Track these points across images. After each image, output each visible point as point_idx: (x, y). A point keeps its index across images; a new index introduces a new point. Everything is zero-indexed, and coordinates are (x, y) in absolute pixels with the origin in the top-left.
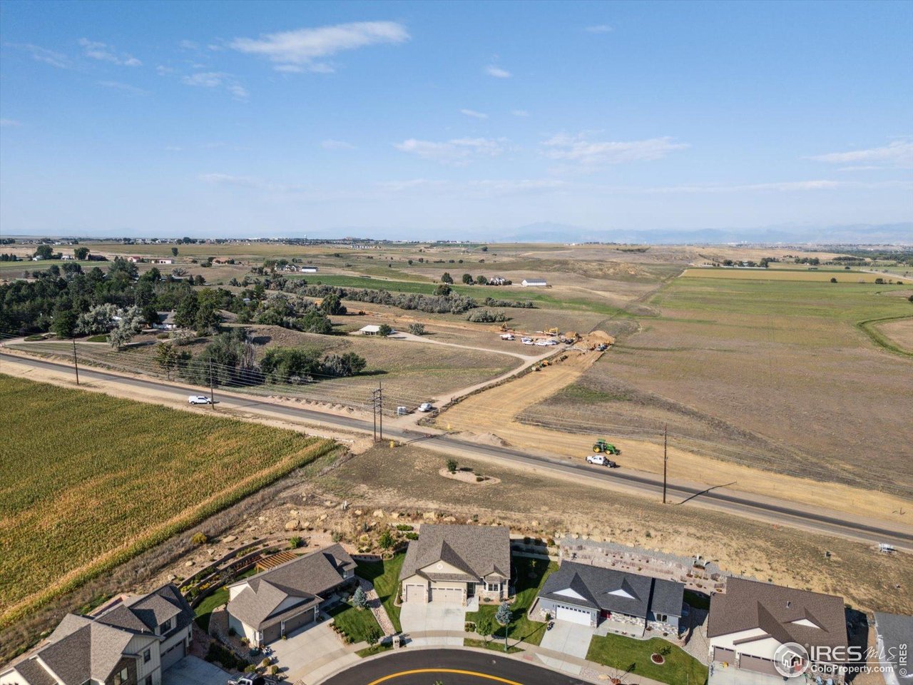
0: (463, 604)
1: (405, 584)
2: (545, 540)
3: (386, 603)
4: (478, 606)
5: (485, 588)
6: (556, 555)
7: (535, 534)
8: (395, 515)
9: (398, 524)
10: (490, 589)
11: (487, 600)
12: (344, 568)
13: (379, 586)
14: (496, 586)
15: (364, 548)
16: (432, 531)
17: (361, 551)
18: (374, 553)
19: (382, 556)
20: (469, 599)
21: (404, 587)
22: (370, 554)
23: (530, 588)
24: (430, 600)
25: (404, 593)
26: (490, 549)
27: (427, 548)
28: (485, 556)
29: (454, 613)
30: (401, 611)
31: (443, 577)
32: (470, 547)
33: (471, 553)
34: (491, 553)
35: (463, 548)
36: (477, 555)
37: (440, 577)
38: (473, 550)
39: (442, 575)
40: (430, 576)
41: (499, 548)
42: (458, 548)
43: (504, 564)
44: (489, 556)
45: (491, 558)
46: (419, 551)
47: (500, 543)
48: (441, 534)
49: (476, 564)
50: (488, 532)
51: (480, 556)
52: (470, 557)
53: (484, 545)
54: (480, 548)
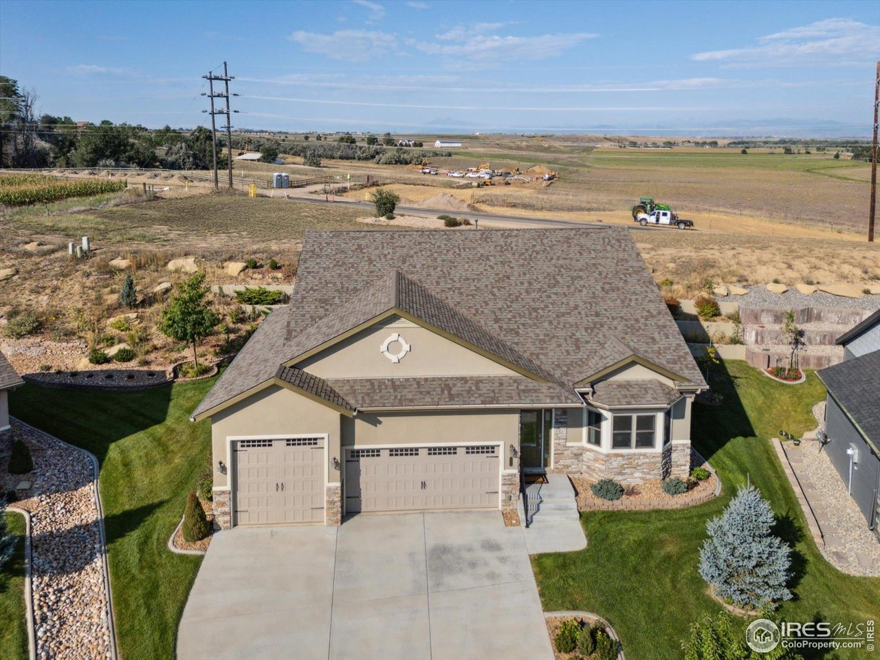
0: (508, 518)
1: (223, 435)
3: (131, 542)
5: (597, 440)
8: (234, 268)
9: (241, 288)
10: (620, 440)
11: (609, 489)
13: (126, 464)
14: (647, 423)
15: (112, 351)
16: (352, 246)
17: (100, 360)
18: (147, 363)
19: (175, 371)
20: (531, 490)
21: (221, 452)
22: (133, 365)
24: (349, 508)
25: (222, 484)
26: (580, 291)
27: (334, 297)
28: (568, 313)
29: (473, 565)
30: (197, 581)
31: (410, 396)
32: (504, 288)
33: (511, 306)
34: (590, 303)
35: (474, 292)
36: (535, 310)
37: (396, 397)
38: (517, 297)
39: (404, 387)
40: (347, 395)
41: (613, 285)
42: (456, 291)
43: (656, 336)
44: (583, 313)
45: (597, 320)
46: (301, 308)
47: (611, 272)
48: (385, 255)
49: (544, 341)
50: (555, 243)
51: (550, 313)
52: (510, 319)
53: (554, 278)
54: (540, 289)
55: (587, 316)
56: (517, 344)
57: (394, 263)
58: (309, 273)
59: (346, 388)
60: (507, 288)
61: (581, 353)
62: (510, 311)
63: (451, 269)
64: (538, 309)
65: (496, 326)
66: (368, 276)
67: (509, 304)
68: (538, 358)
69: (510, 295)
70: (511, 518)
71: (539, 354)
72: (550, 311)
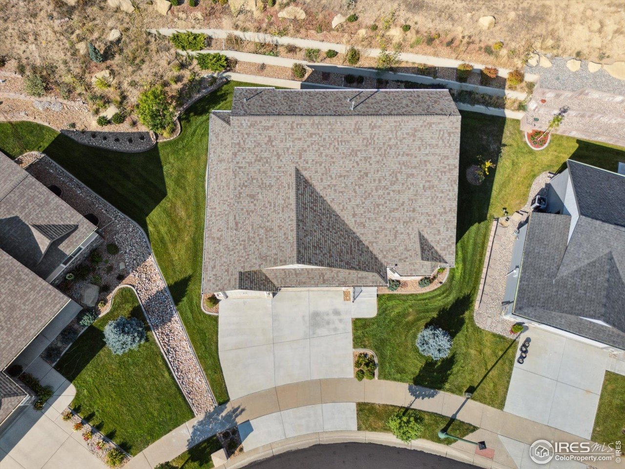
0: (346, 295)
2: (503, 73)
4: (375, 299)
6: (522, 107)
7: (484, 57)
8: (162, 6)
12: (61, 247)
15: (110, 112)
16: (263, 139)
17: (104, 121)
18: (134, 124)
22: (125, 127)
23: (472, 224)
26: (409, 189)
27: (258, 193)
28: (397, 209)
29: (328, 323)
30: (219, 330)
31: (304, 280)
32: (362, 185)
33: (364, 203)
34: (412, 200)
35: (344, 189)
36: (378, 205)
37: (297, 281)
38: (369, 194)
39: (301, 274)
40: (273, 279)
41: (431, 184)
42: (333, 188)
43: (442, 229)
44: (406, 209)
45: (412, 215)
46: (240, 203)
47: (434, 169)
48: (288, 149)
49: (377, 232)
50: (405, 136)
51: (386, 209)
52: (362, 214)
53: (396, 176)
54: (385, 186)
55: (407, 211)
56: (362, 234)
57: (294, 158)
58: (240, 168)
59: (272, 274)
60: (365, 185)
61: (396, 242)
62: (363, 207)
63: (331, 165)
64: (380, 205)
65: (353, 220)
66: (278, 172)
67: (363, 201)
68: (372, 245)
69: (365, 192)
70: (347, 297)
71: (373, 242)
72: (386, 207)
